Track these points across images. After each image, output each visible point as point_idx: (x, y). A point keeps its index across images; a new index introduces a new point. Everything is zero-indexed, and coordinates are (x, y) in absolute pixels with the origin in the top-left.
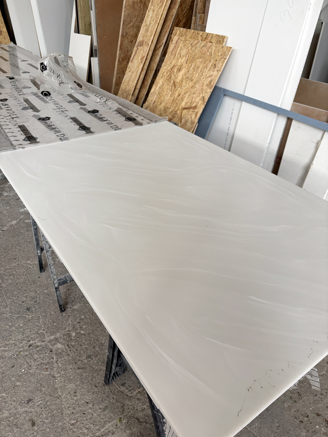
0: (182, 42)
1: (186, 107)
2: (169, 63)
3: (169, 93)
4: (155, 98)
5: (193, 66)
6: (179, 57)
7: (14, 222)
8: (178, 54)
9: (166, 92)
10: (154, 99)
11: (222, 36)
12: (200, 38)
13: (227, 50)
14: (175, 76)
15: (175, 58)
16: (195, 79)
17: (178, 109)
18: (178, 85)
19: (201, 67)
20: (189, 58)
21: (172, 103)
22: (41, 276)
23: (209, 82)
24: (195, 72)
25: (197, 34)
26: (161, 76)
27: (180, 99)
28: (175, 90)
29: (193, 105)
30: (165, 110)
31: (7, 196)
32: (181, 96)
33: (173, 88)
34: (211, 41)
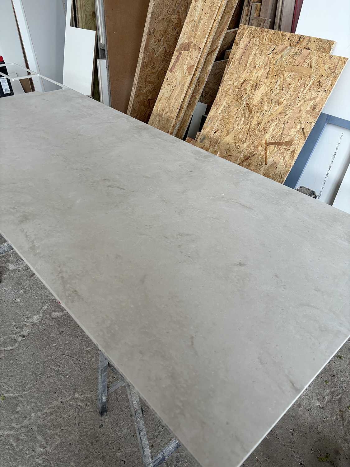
0: (256, 47)
1: (272, 141)
2: (235, 75)
3: (241, 119)
4: (216, 124)
5: (279, 82)
6: (252, 69)
7: (36, 318)
8: (250, 64)
9: (235, 117)
10: (215, 127)
11: (328, 41)
12: (287, 43)
13: (340, 61)
14: (249, 96)
15: (246, 70)
16: (285, 101)
17: (259, 144)
18: (255, 110)
19: (294, 85)
20: (271, 70)
21: (248, 134)
22: (103, 424)
23: (310, 107)
24: (284, 91)
25: (281, 35)
26: (224, 94)
27: (261, 129)
28: (251, 115)
29: (286, 140)
30: (236, 144)
31: (14, 270)
32: (262, 125)
33: (247, 113)
34: (307, 47)
